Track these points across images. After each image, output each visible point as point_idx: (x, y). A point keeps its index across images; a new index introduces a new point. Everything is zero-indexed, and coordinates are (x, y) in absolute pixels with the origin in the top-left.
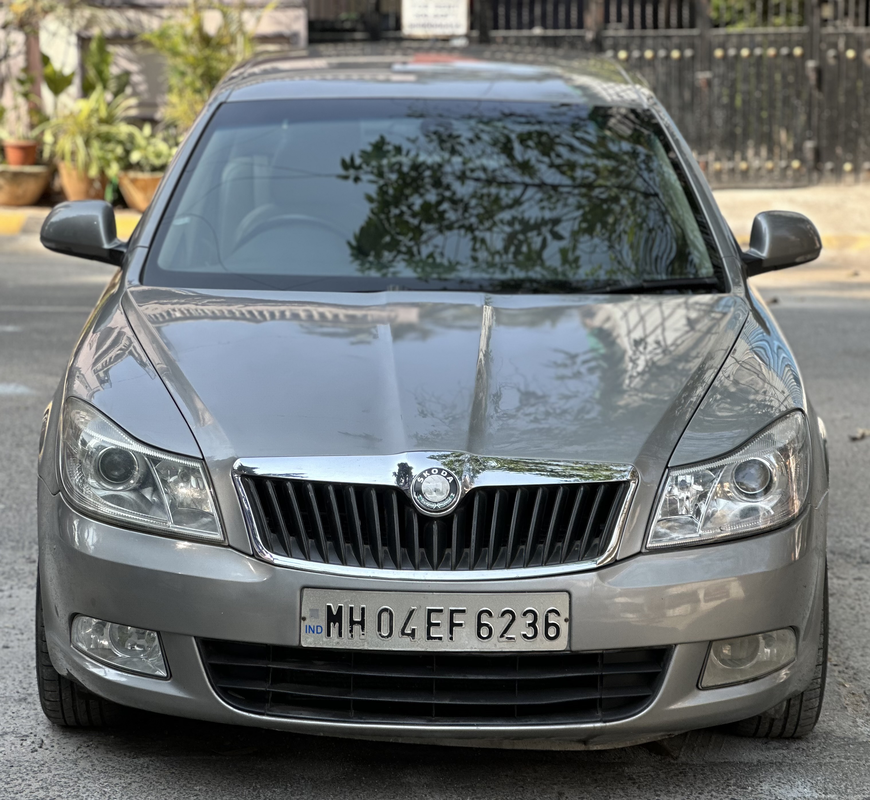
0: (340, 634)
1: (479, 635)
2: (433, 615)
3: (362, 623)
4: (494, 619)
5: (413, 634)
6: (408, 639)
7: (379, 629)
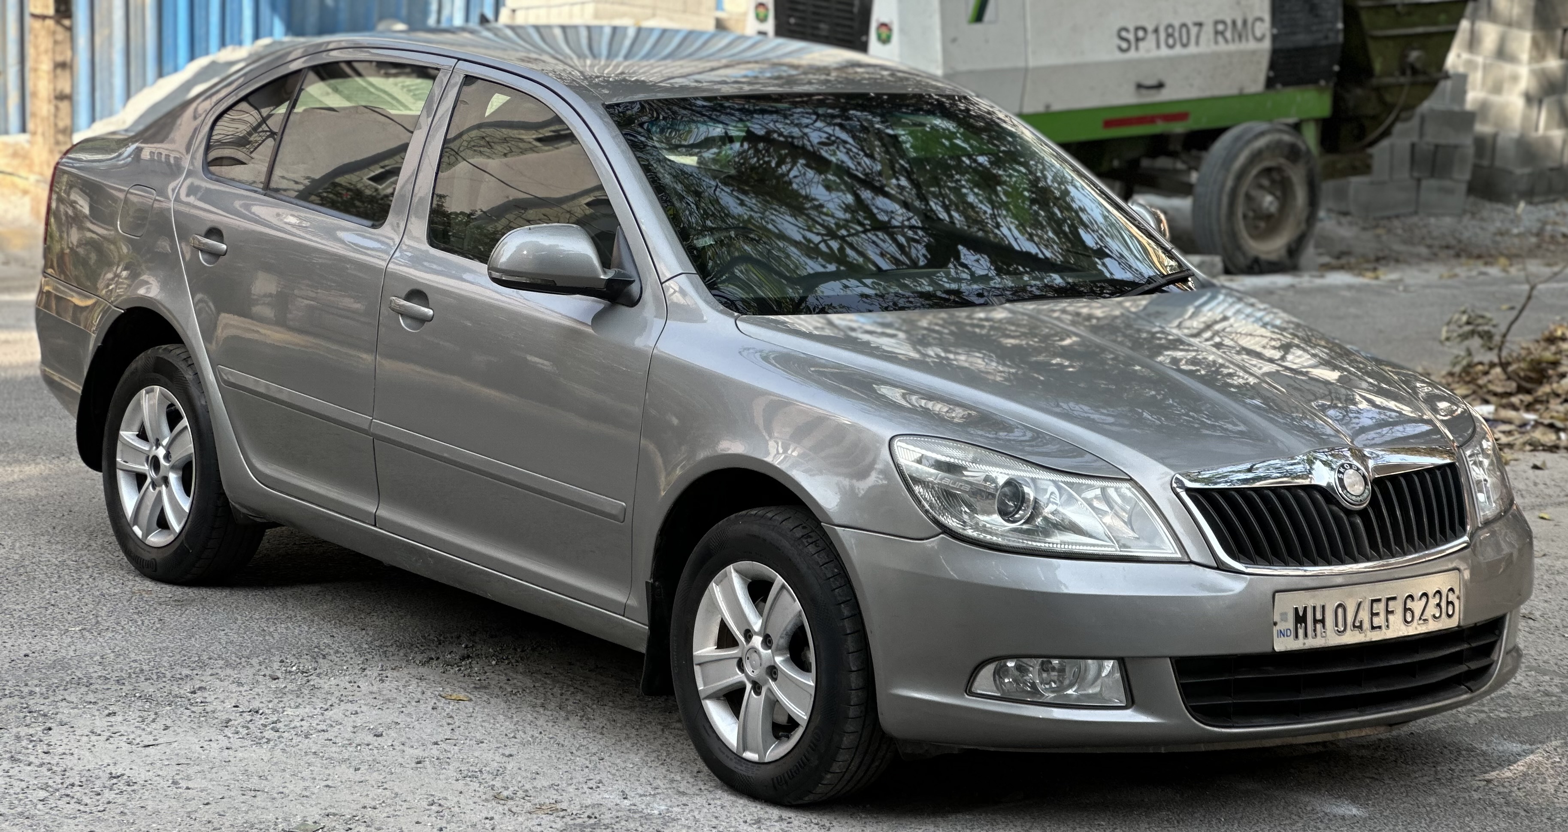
0: (1306, 635)
1: (1406, 621)
2: (1375, 605)
3: (1323, 621)
4: (1415, 603)
5: (1360, 627)
6: (1357, 632)
7: (1337, 626)
